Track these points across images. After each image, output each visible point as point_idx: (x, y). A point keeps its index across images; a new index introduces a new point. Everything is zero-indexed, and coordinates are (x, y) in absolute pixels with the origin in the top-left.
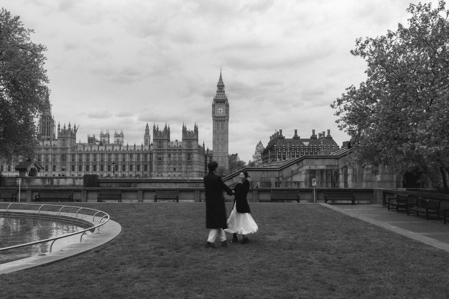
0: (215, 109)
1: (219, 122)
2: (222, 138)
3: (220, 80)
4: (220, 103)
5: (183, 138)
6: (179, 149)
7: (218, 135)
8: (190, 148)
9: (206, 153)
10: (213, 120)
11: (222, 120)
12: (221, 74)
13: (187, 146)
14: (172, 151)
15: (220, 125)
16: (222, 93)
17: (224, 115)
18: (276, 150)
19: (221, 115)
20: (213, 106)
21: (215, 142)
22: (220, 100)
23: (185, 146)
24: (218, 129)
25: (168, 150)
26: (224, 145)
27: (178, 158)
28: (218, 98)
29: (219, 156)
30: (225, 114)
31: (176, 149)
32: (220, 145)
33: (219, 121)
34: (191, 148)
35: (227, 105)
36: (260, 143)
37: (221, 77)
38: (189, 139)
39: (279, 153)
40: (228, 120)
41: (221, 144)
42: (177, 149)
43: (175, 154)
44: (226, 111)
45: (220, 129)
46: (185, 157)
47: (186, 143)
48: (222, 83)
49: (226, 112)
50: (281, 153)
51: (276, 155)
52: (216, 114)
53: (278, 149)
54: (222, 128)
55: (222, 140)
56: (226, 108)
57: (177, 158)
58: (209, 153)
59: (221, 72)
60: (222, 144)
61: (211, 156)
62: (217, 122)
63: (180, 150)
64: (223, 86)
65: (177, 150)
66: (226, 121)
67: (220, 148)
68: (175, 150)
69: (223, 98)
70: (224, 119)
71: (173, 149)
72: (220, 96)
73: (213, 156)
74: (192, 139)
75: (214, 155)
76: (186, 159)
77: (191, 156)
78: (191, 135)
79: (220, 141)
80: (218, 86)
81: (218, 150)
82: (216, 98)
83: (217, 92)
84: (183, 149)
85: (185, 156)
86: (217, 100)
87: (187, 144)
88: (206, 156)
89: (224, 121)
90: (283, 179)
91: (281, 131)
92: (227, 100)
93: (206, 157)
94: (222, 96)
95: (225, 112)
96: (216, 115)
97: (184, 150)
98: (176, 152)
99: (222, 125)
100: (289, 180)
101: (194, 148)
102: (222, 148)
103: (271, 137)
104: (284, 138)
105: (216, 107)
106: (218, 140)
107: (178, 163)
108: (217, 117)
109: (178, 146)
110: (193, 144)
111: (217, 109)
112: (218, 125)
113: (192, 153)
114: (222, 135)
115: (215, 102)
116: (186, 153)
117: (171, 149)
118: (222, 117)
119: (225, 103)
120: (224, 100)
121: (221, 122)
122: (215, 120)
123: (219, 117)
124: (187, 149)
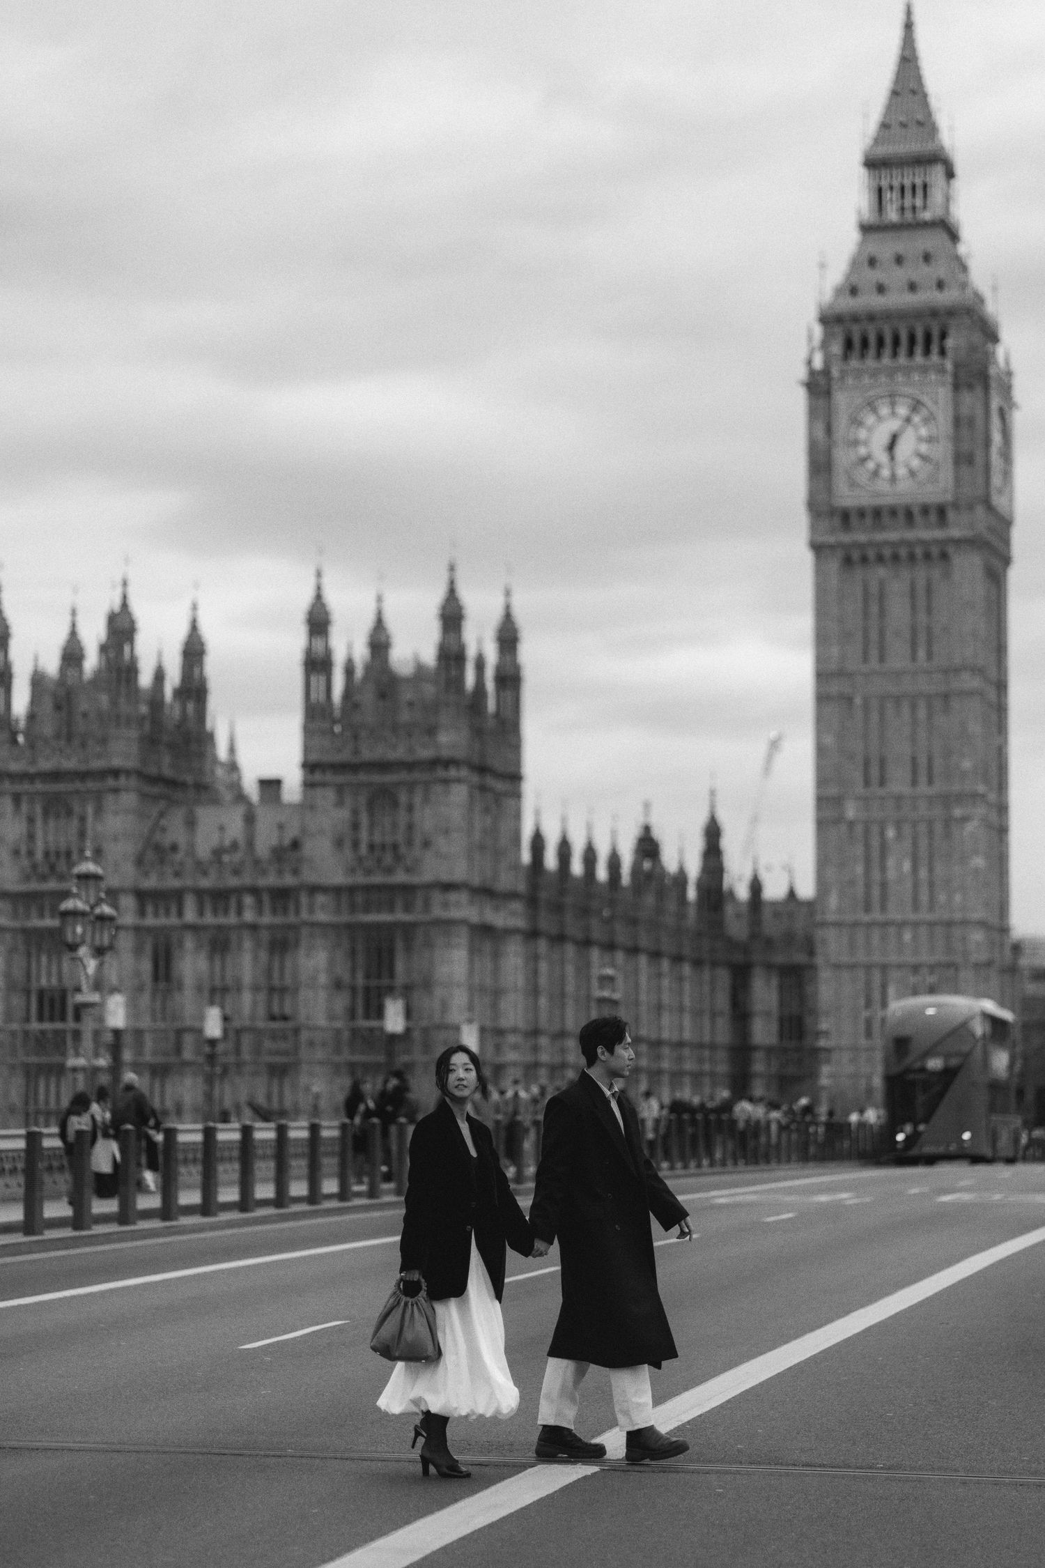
0: (829, 430)
1: (882, 572)
2: (923, 761)
3: (896, 93)
4: (896, 354)
5: (314, 757)
6: (271, 880)
7: (875, 716)
8: (389, 871)
9: (737, 928)
10: (817, 548)
11: (903, 552)
12: (909, 26)
13: (356, 844)
14: (190, 915)
15: (898, 610)
16: (933, 241)
17: (940, 488)
19: (906, 491)
20: (819, 389)
21: (838, 801)
22: (888, 315)
23: (339, 843)
24: (874, 653)
25: (142, 896)
26: (938, 828)
27: (256, 988)
28: (870, 301)
29: (884, 968)
30: (946, 476)
31: (239, 891)
32: (899, 836)
33: (880, 559)
34: (400, 877)
37: (908, 60)
38: (383, 766)
41: (907, 829)
42: (247, 880)
43: (219, 944)
44: (956, 439)
45: (898, 657)
46: (338, 985)
47: (344, 814)
48: (930, 125)
49: (962, 459)
52: (840, 482)
54: (922, 638)
55: (923, 779)
56: (956, 404)
57: (247, 997)
58: (771, 927)
60: (922, 828)
61: (800, 958)
62: (859, 573)
63: (282, 896)
64: (942, 162)
65: (248, 900)
66: (968, 566)
67: (899, 866)
68: (220, 898)
69: (928, 297)
70: (938, 534)
71: (205, 883)
72: (896, 277)
73: (819, 960)
74: (410, 766)
75: (833, 946)
76: (341, 1002)
77: (400, 966)
78: (405, 716)
79: (899, 783)
80: (873, 164)
81: (876, 892)
82: (849, 304)
83: (867, 229)
84: (314, 889)
85: (331, 963)
86: (855, 318)
87: (355, 826)
88: (738, 958)
89: (944, 556)
93: (741, 976)
94: (923, 273)
95: (942, 451)
96: (846, 497)
97: (321, 899)
98: (232, 919)
99: (922, 599)
101: (431, 870)
102: (923, 873)
105: (842, 400)
106: (875, 772)
107: (257, 1051)
108: (862, 513)
109: (263, 846)
110: (426, 819)
111: (856, 422)
112: (875, 601)
113: (408, 929)
114: (922, 713)
115: (837, 348)
116: (350, 927)
117: (175, 883)
118: (916, 511)
119: (943, 352)
120: (934, 313)
121: (905, 574)
122: (840, 554)
123: (877, 515)
124: (360, 879)
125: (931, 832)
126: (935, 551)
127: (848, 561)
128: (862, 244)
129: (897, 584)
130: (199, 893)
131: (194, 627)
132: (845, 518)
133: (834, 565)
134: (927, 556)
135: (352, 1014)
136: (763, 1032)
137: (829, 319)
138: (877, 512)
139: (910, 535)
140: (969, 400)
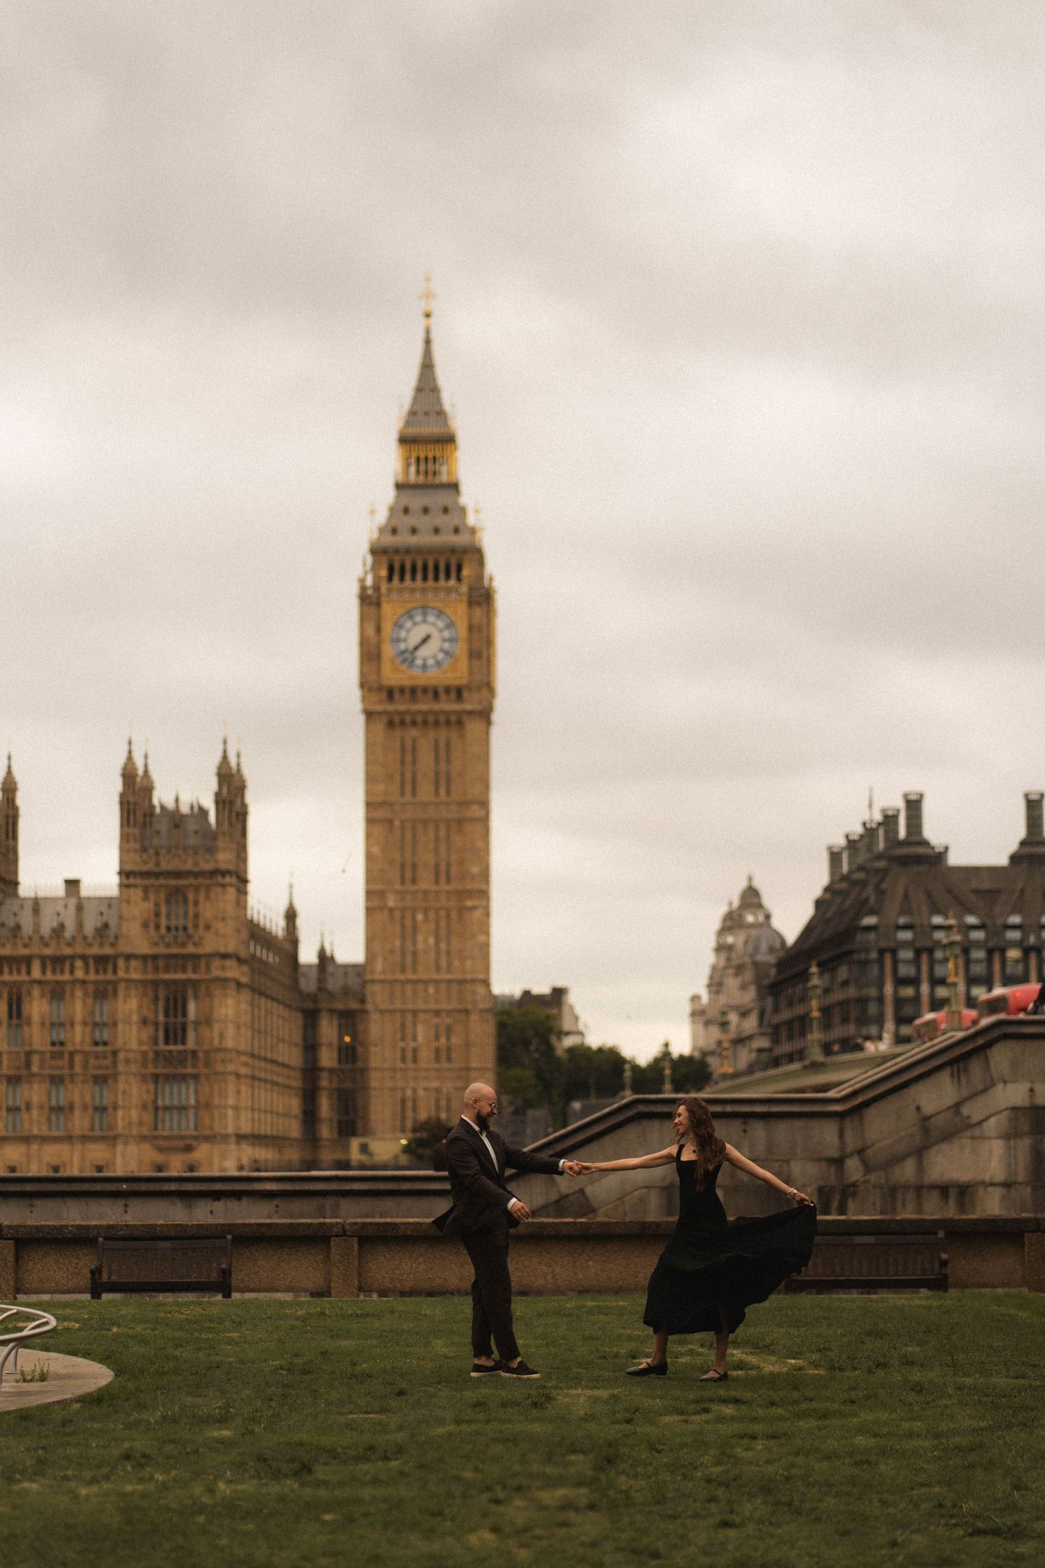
0: (379, 630)
1: (414, 732)
2: (443, 867)
3: (419, 390)
4: (425, 578)
5: (128, 868)
6: (95, 950)
7: (409, 836)
8: (183, 945)
9: (308, 984)
10: (369, 715)
11: (442, 719)
12: (428, 342)
13: (157, 927)
14: (36, 973)
15: (425, 760)
16: (442, 498)
17: (459, 674)
18: (874, 955)
19: (434, 676)
20: (369, 601)
21: (382, 894)
22: (419, 550)
23: (145, 925)
24: (408, 788)
26: (454, 913)
27: (85, 1024)
28: (405, 539)
29: (415, 1012)
30: (463, 664)
31: (72, 958)
32: (426, 919)
33: (414, 723)
34: (190, 949)
35: (482, 598)
36: (751, 897)
37: (427, 366)
38: (177, 874)
39: (900, 982)
40: (485, 715)
41: (432, 915)
42: (79, 949)
43: (57, 993)
44: (470, 641)
45: (425, 791)
46: (144, 1021)
47: (149, 906)
48: (441, 413)
49: (473, 654)
50: (914, 982)
51: (881, 1000)
52: (387, 667)
53: (894, 952)
54: (443, 782)
55: (443, 879)
56: (470, 616)
57: (78, 1029)
58: (333, 984)
59: (428, 332)
60: (442, 913)
61: (354, 1005)
62: (398, 733)
63: (102, 962)
64: (448, 440)
65: (79, 964)
66: (473, 727)
67: (426, 941)
68: (58, 962)
69: (448, 539)
70: (458, 706)
71: (48, 952)
72: (424, 523)
73: (369, 1007)
74: (196, 874)
75: (378, 997)
76: (146, 1034)
77: (191, 1006)
78: (192, 840)
79: (426, 883)
80: (404, 440)
81: (409, 959)
82: (389, 540)
83: (399, 487)
84: (129, 957)
85: (140, 1007)
86: (397, 551)
87: (157, 915)
88: (310, 1005)
89: (460, 723)
90: (868, 1167)
91: (914, 805)
92: (476, 554)
93: (311, 1018)
94: (441, 520)
95: (461, 648)
96: (390, 678)
97: (133, 963)
98: (67, 976)
99: (443, 753)
100: (907, 1171)
101: (210, 944)
102: (443, 946)
103: (835, 857)
104: (937, 858)
105: (387, 608)
106: (408, 874)
107: (85, 1065)
108: (402, 690)
109: (89, 929)
110: (207, 911)
111: (398, 625)
112: (408, 753)
113: (195, 984)
114: (442, 833)
115: (384, 573)
116: (155, 983)
117: (24, 952)
118: (441, 691)
119: (459, 579)
120: (453, 550)
121: (432, 734)
122: (385, 719)
123: (413, 692)
124: (162, 950)
125: (448, 916)
126: (453, 718)
127: (390, 724)
128: (397, 497)
129: (426, 743)
130: (43, 959)
131: (9, 772)
132: (390, 693)
133: (380, 726)
134: (448, 722)
135: (155, 1042)
136: (327, 1058)
137: (377, 551)
138: (413, 690)
139: (437, 707)
140: (478, 612)
